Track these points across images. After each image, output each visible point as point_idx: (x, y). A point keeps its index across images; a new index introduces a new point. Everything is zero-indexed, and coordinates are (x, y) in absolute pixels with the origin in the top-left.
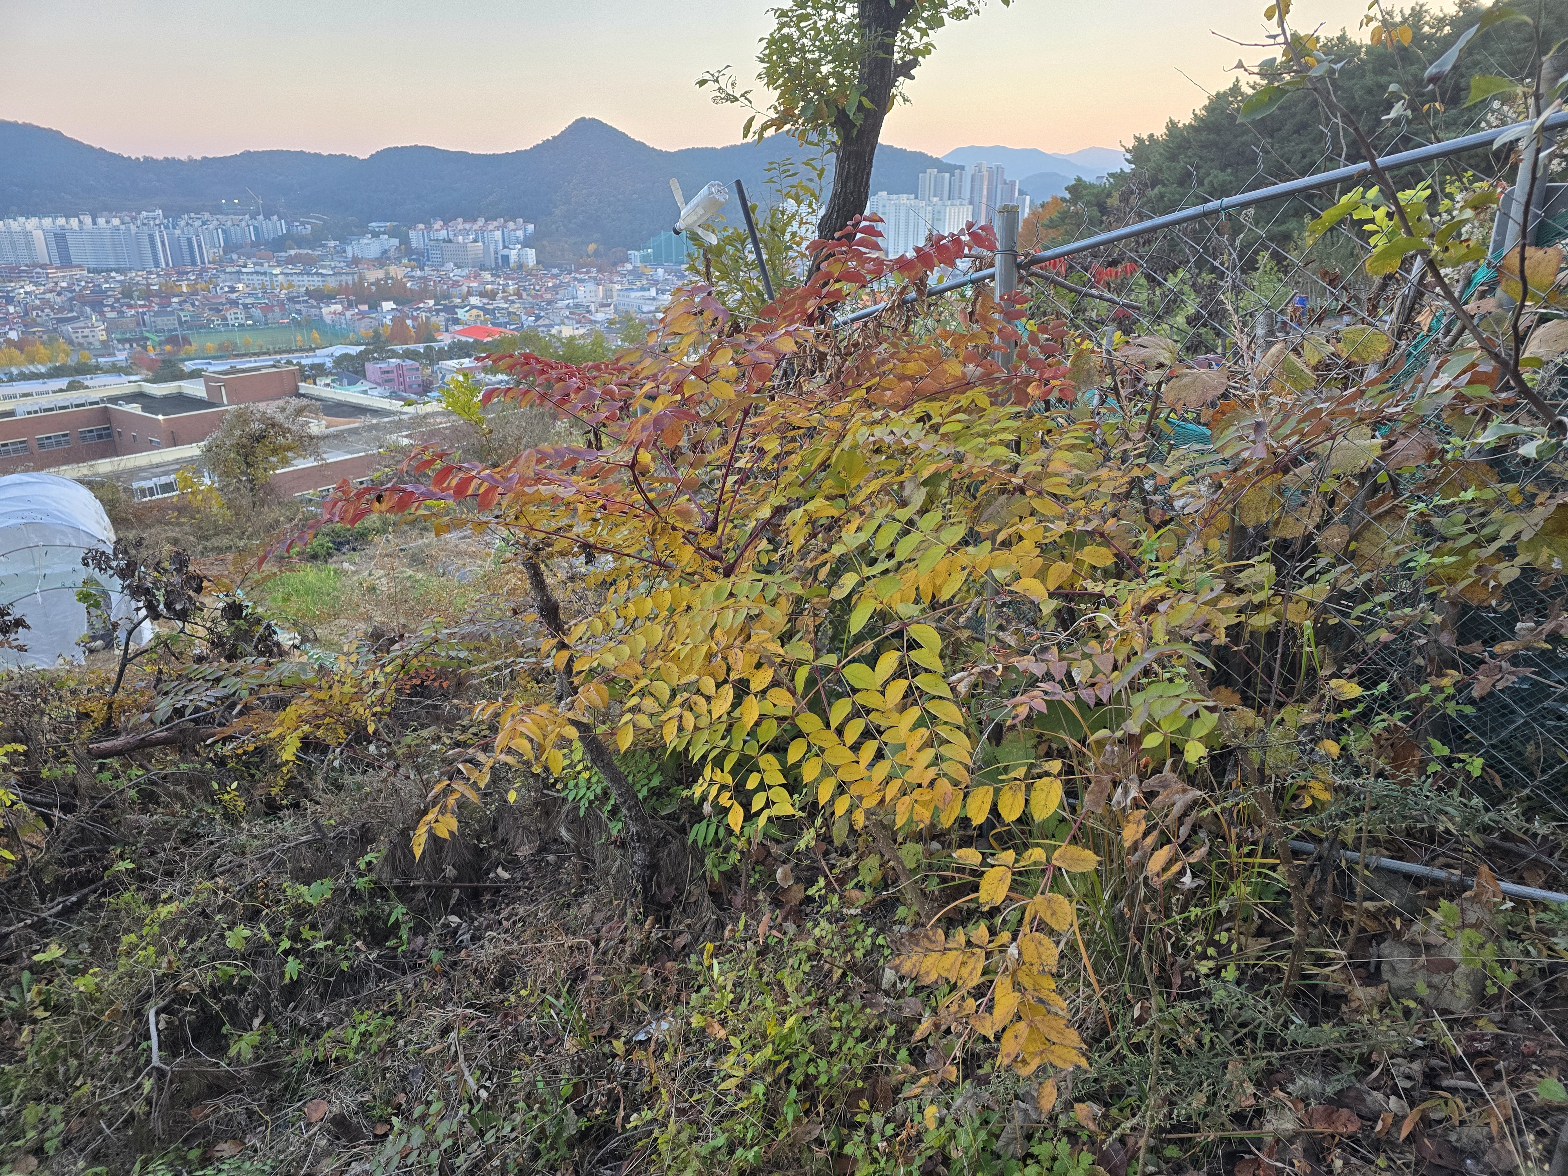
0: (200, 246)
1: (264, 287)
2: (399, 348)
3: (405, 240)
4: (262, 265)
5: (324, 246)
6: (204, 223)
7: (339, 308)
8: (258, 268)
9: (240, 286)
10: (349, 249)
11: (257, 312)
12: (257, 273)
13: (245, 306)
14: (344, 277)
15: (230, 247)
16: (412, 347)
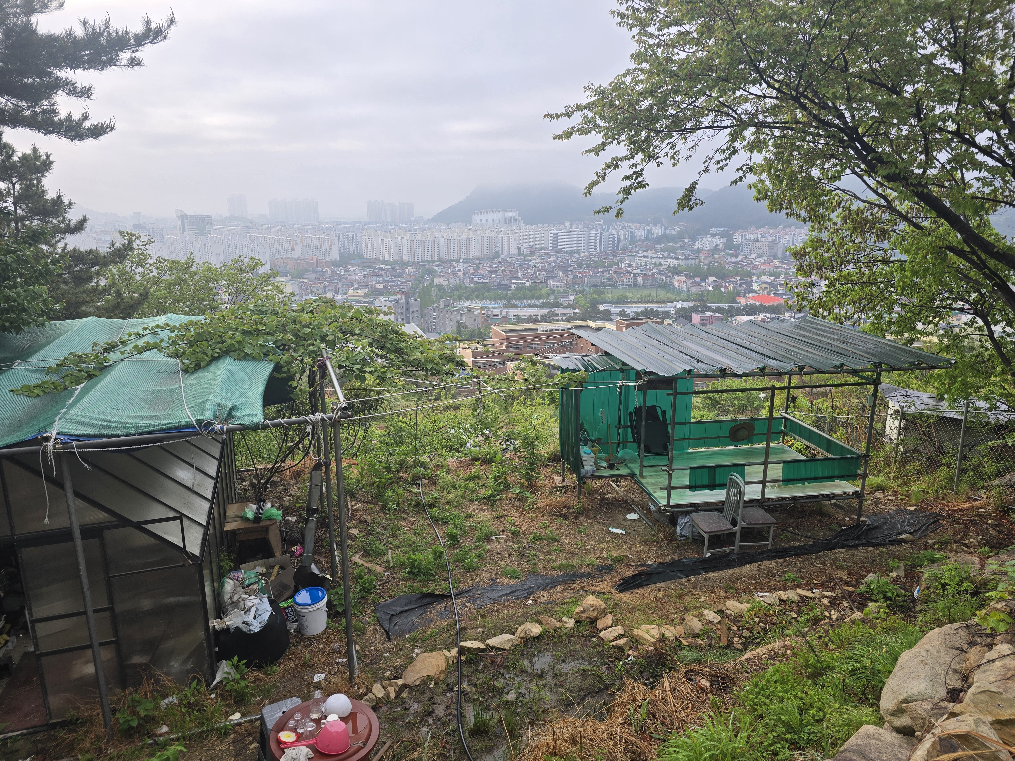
0: (618, 241)
1: (646, 264)
2: (713, 306)
3: (730, 238)
4: (647, 251)
5: (682, 241)
6: (623, 228)
7: (683, 279)
8: (645, 254)
9: (634, 264)
10: (696, 244)
11: (640, 280)
12: (644, 256)
13: (635, 275)
14: (690, 261)
15: (632, 241)
16: (721, 305)
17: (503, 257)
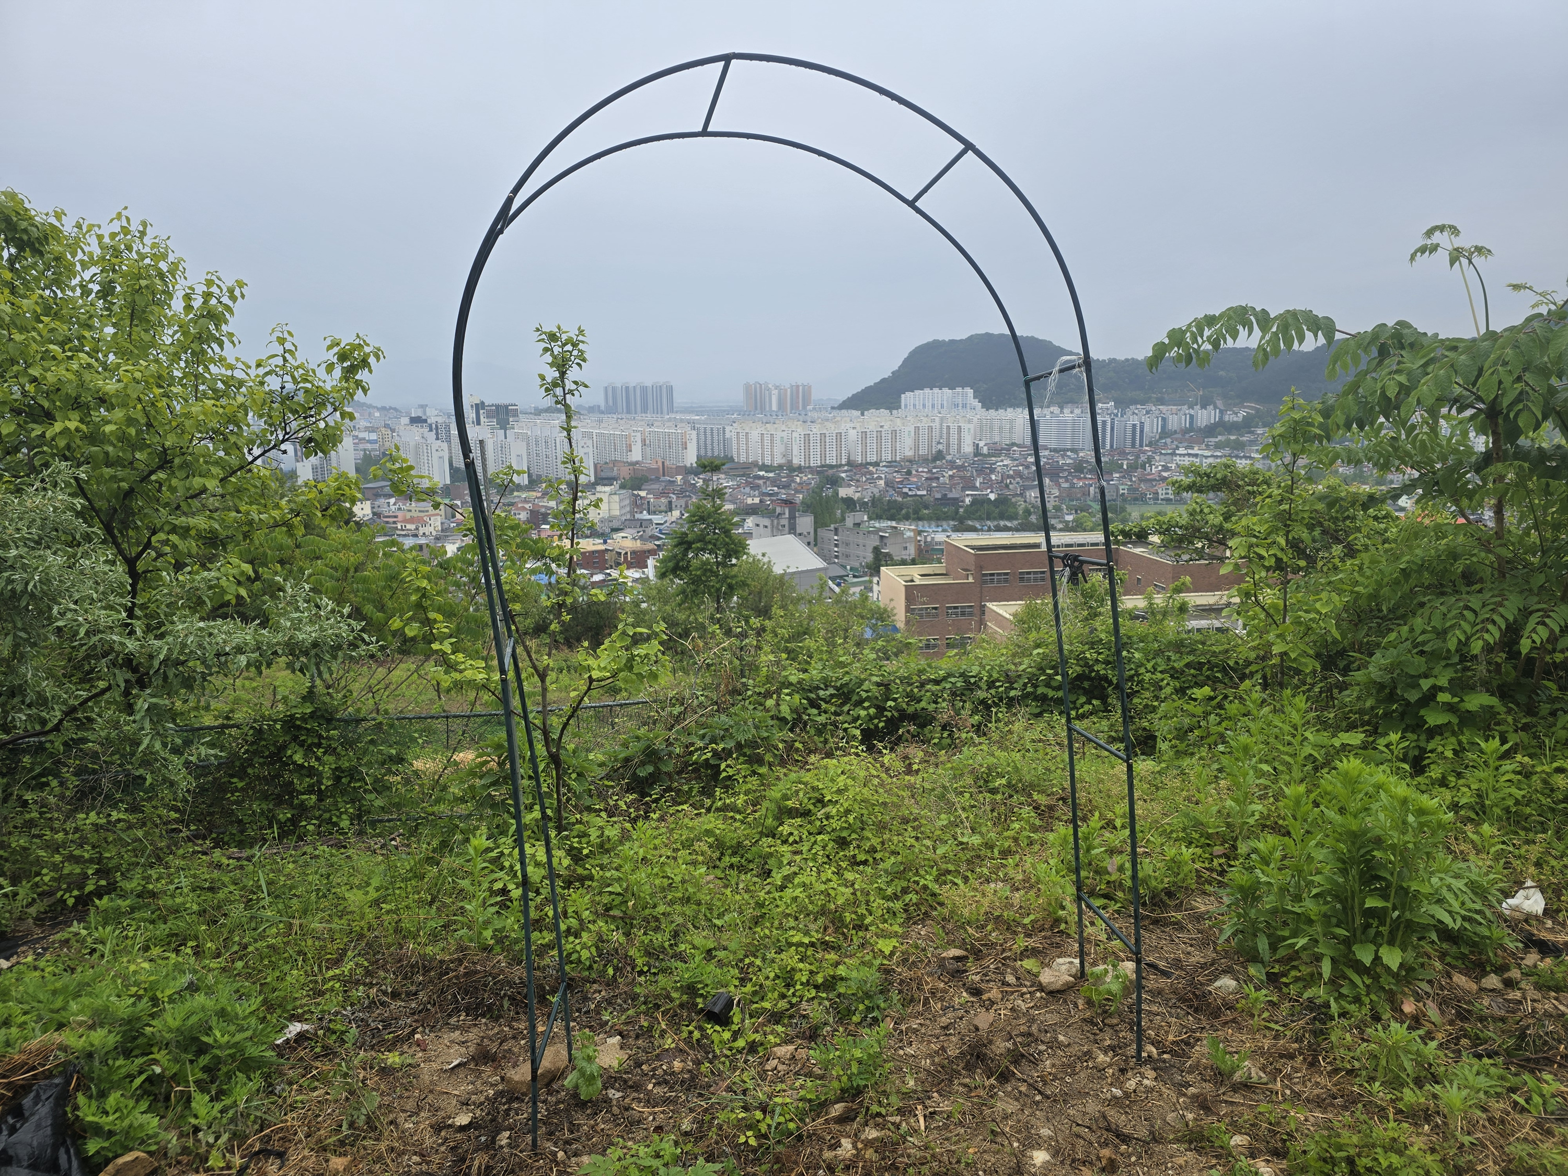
0: (1141, 432)
4: (1192, 447)
5: (1254, 432)
6: (1148, 412)
8: (1190, 451)
9: (1173, 466)
12: (1189, 455)
15: (1165, 433)
17: (949, 458)
